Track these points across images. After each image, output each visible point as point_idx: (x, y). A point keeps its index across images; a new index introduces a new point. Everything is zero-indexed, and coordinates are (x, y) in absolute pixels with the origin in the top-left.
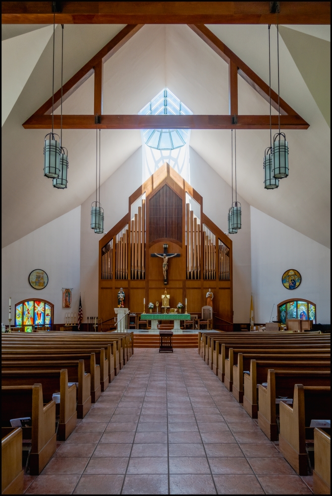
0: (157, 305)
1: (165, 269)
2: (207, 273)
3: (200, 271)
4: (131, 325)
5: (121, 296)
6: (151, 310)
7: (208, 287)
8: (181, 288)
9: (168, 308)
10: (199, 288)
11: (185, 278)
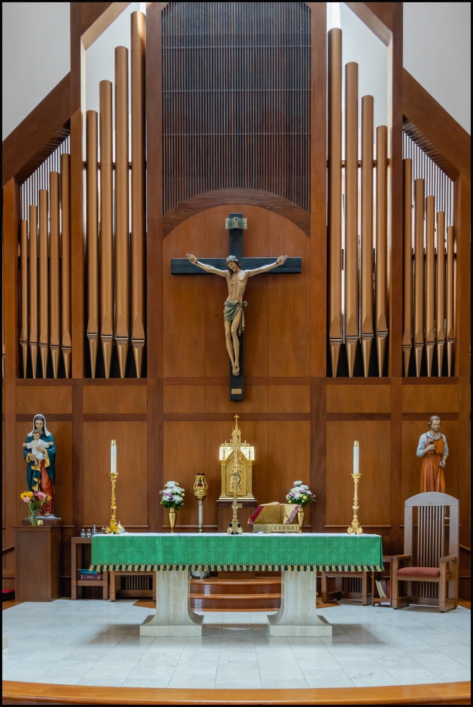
0: (200, 492)
1: (232, 326)
2: (418, 351)
3: (387, 340)
4: (82, 583)
5: (39, 449)
6: (172, 516)
7: (420, 409)
8: (303, 417)
9: (246, 504)
10: (387, 416)
11: (324, 374)
